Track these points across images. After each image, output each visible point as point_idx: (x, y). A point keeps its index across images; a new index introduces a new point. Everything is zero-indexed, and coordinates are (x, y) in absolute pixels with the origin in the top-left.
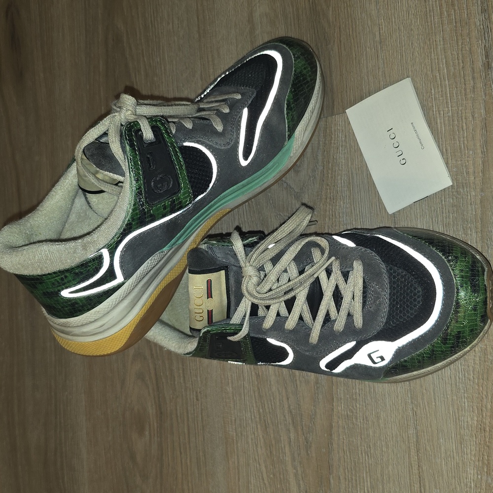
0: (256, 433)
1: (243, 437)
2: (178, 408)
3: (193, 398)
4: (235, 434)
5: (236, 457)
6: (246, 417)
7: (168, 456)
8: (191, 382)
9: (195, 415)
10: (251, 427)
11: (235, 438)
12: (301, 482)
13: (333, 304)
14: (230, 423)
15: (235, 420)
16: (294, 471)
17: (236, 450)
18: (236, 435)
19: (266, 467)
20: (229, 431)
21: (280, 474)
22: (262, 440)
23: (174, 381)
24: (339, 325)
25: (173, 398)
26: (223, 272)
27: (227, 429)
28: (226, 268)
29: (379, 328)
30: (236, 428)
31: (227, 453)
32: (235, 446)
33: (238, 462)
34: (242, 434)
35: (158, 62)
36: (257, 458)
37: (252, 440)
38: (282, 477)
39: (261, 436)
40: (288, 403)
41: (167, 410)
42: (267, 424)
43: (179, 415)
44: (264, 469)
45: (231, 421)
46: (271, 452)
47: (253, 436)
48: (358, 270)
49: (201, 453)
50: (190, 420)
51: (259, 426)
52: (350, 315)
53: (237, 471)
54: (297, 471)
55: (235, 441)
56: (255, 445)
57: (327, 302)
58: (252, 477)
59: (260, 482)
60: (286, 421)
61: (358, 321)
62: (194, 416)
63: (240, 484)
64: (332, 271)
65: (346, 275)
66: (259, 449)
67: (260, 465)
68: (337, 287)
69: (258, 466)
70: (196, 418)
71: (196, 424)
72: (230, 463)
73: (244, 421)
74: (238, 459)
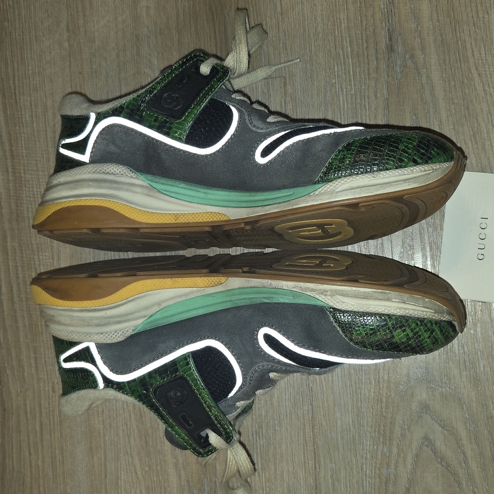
0: (129, 423)
1: (112, 429)
2: (28, 402)
3: (48, 390)
4: (102, 426)
5: (103, 451)
6: (116, 407)
7: (13, 458)
8: (45, 373)
9: (51, 409)
10: (123, 417)
11: (102, 431)
12: (182, 472)
14: (96, 415)
15: (103, 411)
16: (174, 460)
17: (102, 445)
18: (104, 428)
19: (140, 460)
20: (95, 423)
21: (157, 465)
22: (136, 431)
23: (23, 372)
25: (21, 392)
27: (93, 422)
30: (103, 421)
31: (91, 448)
32: (102, 440)
33: (105, 458)
34: (110, 426)
35: (9, 5)
36: (129, 450)
37: (123, 431)
38: (159, 468)
39: (135, 427)
41: (12, 406)
42: (143, 413)
43: (28, 410)
44: (137, 462)
45: (98, 413)
46: (146, 443)
47: (125, 427)
49: (57, 452)
50: (44, 415)
51: (133, 416)
53: (103, 468)
54: (177, 460)
55: (102, 435)
56: (126, 437)
58: (122, 472)
59: (132, 476)
62: (49, 410)
63: (107, 481)
66: (132, 441)
67: (132, 458)
69: (130, 459)
70: (51, 413)
71: (52, 419)
72: (95, 458)
73: (114, 411)
74: (105, 454)
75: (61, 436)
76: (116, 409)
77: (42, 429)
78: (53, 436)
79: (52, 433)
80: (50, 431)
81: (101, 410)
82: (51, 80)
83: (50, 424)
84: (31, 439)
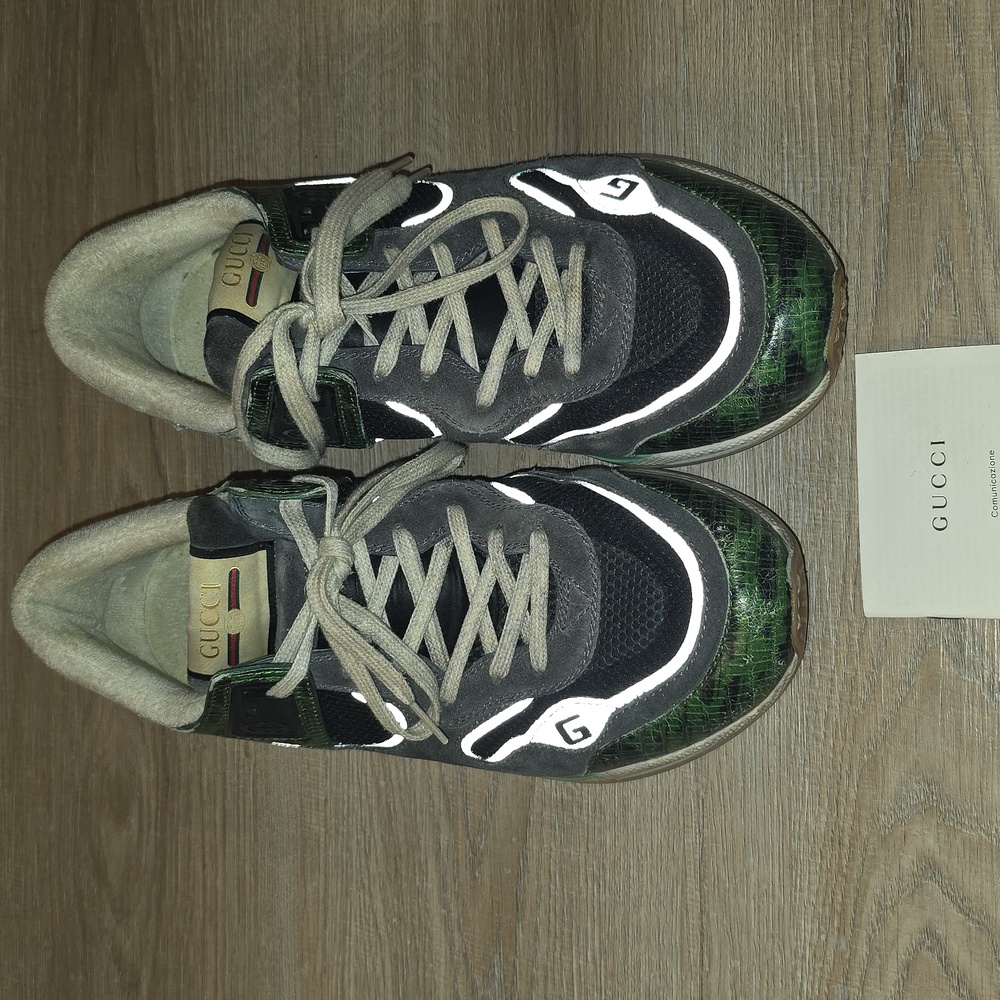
0: (368, 830)
1: (340, 837)
2: (205, 770)
3: (238, 752)
4: (323, 829)
5: (322, 876)
6: (349, 797)
7: (177, 869)
9: (241, 786)
10: (359, 817)
11: (322, 839)
12: (456, 935)
13: (488, 621)
14: (314, 806)
15: (326, 800)
16: (443, 911)
17: (322, 864)
18: (326, 832)
19: (383, 901)
20: (311, 823)
21: (413, 916)
22: (380, 846)
24: (501, 664)
25: (195, 749)
26: (262, 554)
27: (308, 820)
28: (269, 545)
29: (579, 671)
30: (326, 820)
31: (303, 868)
32: (322, 855)
33: (326, 890)
34: (337, 831)
36: (366, 882)
37: (358, 842)
38: (416, 922)
39: (378, 837)
40: (441, 770)
41: (179, 774)
42: (392, 812)
43: (205, 785)
44: (378, 905)
45: (318, 803)
46: (396, 870)
47: (361, 836)
48: (539, 553)
49: (247, 868)
50: (229, 797)
51: (375, 816)
52: (521, 644)
53: (321, 908)
54: (449, 912)
55: (322, 845)
56: (363, 855)
57: (477, 618)
58: (353, 921)
59: (369, 932)
60: (433, 806)
61: (539, 657)
62: (238, 788)
63: (327, 933)
64: (487, 554)
65: (514, 562)
66: (373, 864)
67: (371, 896)
68: (497, 586)
69: (367, 898)
70: (241, 794)
71: (241, 805)
72: (309, 889)
73: (343, 803)
74: (325, 882)
75: (256, 840)
76: (348, 801)
77: (224, 824)
78: (242, 838)
79: (242, 832)
80: (239, 826)
81: (323, 798)
82: (268, 170)
83: (238, 815)
84: (207, 838)
